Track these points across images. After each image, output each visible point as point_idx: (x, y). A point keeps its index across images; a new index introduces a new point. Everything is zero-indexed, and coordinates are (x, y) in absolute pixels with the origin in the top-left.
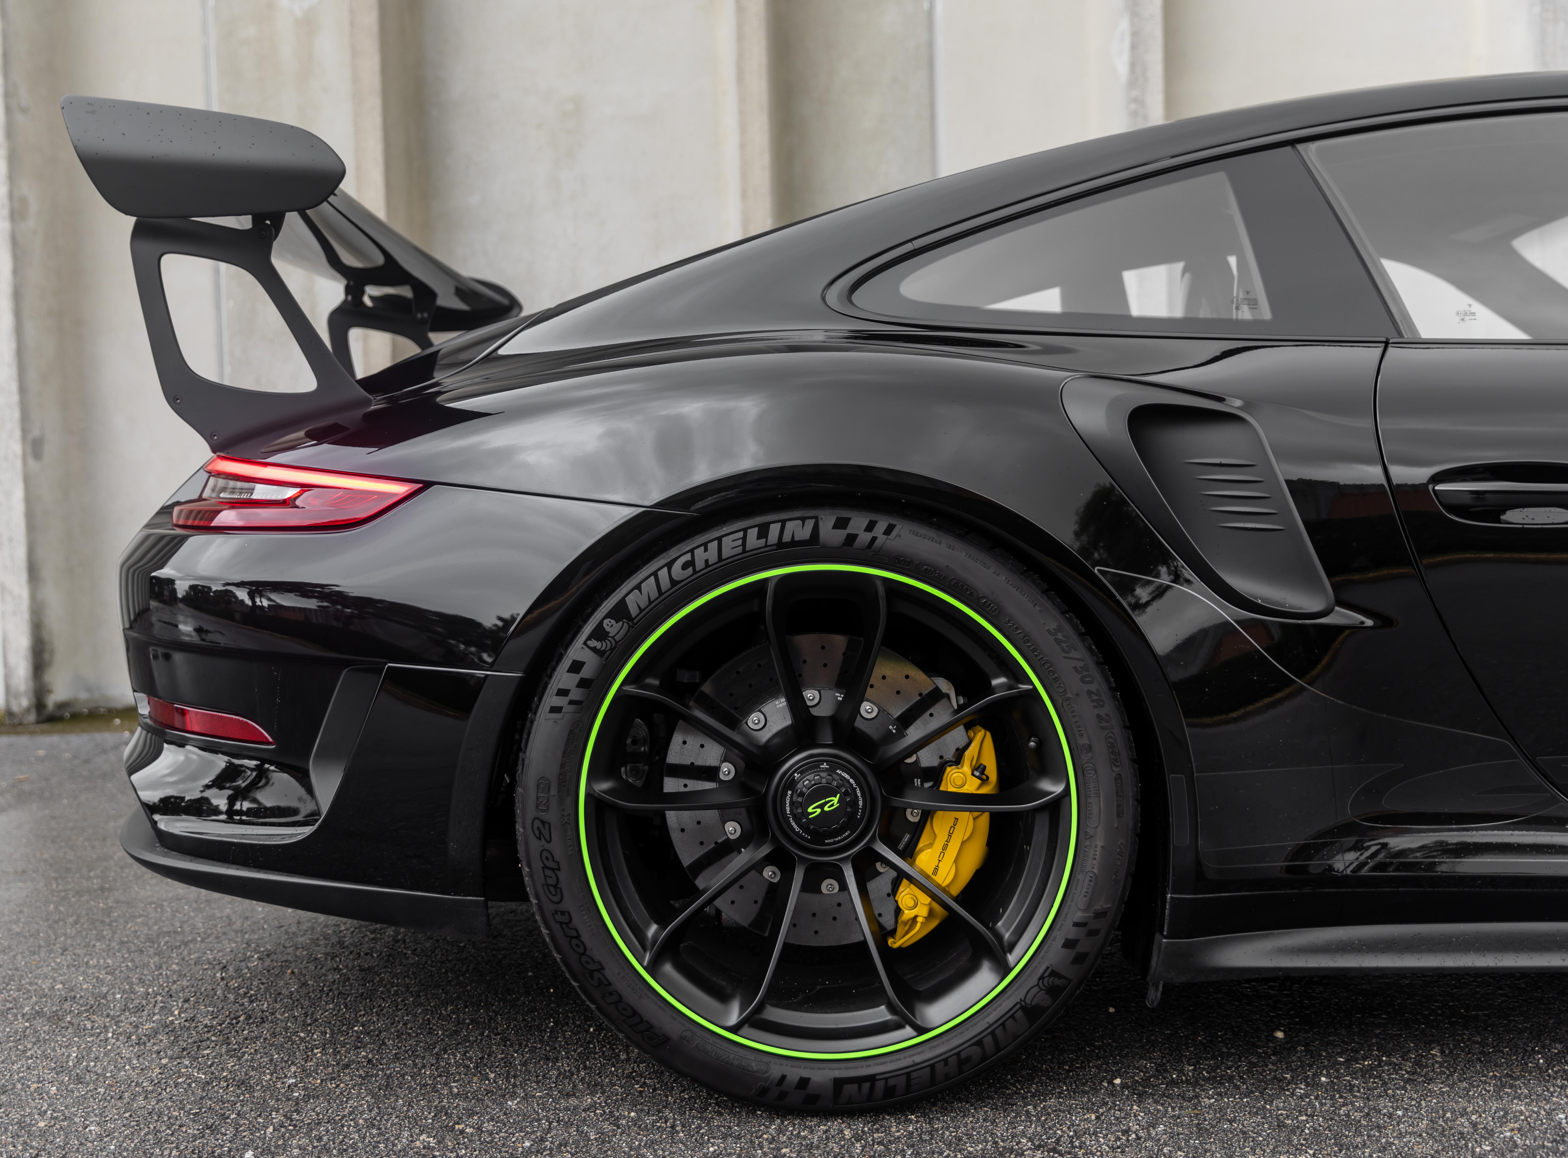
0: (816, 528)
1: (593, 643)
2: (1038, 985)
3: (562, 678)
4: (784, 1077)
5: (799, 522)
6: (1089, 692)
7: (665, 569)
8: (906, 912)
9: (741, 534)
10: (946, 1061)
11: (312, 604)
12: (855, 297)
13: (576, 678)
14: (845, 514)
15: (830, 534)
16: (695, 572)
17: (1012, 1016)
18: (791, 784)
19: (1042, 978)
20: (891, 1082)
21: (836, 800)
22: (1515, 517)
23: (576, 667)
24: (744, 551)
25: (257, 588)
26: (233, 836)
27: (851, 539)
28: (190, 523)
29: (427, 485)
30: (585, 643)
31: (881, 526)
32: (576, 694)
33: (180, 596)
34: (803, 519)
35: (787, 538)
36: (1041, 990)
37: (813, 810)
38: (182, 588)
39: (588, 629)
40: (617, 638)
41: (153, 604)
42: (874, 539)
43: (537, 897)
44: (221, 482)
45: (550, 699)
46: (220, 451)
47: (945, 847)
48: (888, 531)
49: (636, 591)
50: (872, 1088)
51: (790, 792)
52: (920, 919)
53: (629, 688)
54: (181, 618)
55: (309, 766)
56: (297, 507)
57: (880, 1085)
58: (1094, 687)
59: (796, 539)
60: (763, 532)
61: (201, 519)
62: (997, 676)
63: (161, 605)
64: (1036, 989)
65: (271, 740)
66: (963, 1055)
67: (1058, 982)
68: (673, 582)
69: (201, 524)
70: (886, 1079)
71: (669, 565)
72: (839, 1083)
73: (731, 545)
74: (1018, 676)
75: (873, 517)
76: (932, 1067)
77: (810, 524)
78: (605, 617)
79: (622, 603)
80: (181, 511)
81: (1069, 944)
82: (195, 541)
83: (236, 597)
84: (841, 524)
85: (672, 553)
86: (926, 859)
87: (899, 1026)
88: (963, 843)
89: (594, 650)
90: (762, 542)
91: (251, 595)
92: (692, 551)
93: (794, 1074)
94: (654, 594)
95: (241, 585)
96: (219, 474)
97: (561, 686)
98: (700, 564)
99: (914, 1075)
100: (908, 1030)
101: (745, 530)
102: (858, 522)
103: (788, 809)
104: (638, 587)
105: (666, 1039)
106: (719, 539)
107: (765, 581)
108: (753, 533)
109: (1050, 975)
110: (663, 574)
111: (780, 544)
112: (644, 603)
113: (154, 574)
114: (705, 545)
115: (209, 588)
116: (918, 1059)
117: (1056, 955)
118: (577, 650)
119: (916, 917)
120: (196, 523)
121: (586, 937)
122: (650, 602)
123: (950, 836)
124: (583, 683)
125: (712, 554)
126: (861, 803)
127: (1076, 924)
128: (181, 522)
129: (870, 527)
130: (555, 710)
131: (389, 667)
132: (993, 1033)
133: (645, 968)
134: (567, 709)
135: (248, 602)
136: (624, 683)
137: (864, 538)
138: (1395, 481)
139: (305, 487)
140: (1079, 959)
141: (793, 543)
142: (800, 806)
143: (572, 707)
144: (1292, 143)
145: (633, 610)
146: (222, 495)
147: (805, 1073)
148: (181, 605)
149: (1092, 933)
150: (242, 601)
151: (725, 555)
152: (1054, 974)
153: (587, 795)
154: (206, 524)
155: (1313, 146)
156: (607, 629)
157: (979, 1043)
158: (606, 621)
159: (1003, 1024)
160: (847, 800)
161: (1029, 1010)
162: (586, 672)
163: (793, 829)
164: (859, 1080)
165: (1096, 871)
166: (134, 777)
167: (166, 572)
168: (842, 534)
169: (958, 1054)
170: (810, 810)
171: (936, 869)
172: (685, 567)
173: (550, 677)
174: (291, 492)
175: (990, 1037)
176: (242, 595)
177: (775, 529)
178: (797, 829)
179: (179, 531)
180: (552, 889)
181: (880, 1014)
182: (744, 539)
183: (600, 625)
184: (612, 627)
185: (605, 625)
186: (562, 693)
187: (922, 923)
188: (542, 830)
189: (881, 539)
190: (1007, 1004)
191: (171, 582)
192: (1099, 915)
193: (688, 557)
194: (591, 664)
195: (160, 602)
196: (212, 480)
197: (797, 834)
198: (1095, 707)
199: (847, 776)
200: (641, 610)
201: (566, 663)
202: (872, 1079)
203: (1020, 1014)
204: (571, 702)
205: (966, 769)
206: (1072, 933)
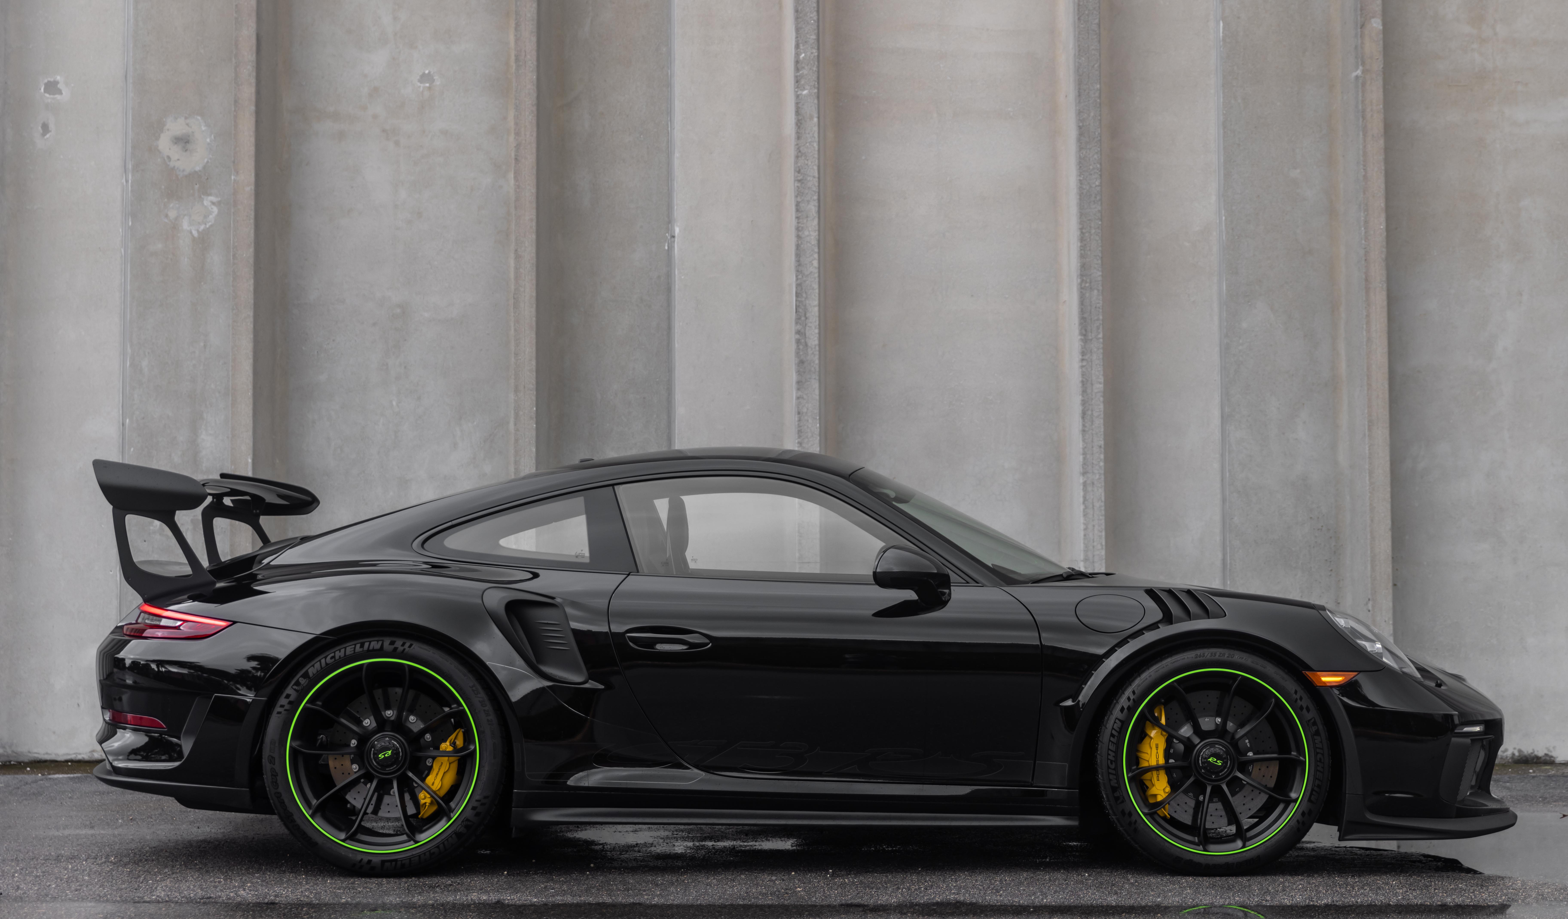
0: (382, 645)
1: (295, 687)
2: (461, 824)
3: (283, 701)
4: (362, 859)
5: (376, 642)
6: (484, 710)
7: (324, 659)
8: (422, 801)
9: (353, 646)
10: (425, 853)
11: (185, 671)
12: (426, 545)
13: (287, 700)
14: (394, 639)
15: (387, 646)
16: (335, 660)
17: (451, 836)
18: (373, 746)
19: (463, 821)
20: (403, 862)
21: (390, 752)
22: (660, 647)
23: (288, 696)
24: (354, 653)
25: (160, 663)
26: (147, 766)
27: (396, 649)
28: (132, 634)
29: (234, 623)
30: (292, 687)
31: (408, 644)
32: (287, 707)
33: (127, 665)
34: (378, 641)
35: (371, 648)
36: (462, 826)
37: (381, 756)
38: (128, 663)
39: (293, 682)
40: (304, 685)
41: (115, 670)
42: (404, 649)
43: (269, 788)
44: (147, 616)
45: (278, 709)
46: (147, 602)
47: (437, 774)
48: (410, 646)
49: (312, 667)
50: (396, 864)
51: (373, 749)
52: (427, 804)
53: (308, 705)
54: (127, 677)
55: (181, 735)
56: (181, 630)
57: (399, 863)
58: (486, 708)
59: (375, 648)
60: (362, 646)
61: (137, 633)
62: (454, 704)
63: (119, 670)
64: (460, 826)
65: (165, 727)
66: (432, 852)
67: (469, 823)
68: (327, 664)
69: (138, 635)
70: (402, 861)
71: (326, 658)
72: (383, 862)
73: (349, 650)
74: (460, 705)
75: (405, 640)
76: (419, 856)
77: (380, 643)
78: (300, 677)
79: (307, 672)
80: (128, 628)
81: (474, 808)
82: (134, 642)
83: (151, 667)
84: (392, 643)
85: (327, 653)
86: (430, 780)
87: (410, 841)
88: (444, 773)
89: (295, 690)
90: (361, 649)
91: (158, 667)
92: (335, 652)
93: (366, 859)
94: (319, 668)
95: (153, 661)
96: (145, 612)
97: (281, 704)
98: (337, 657)
99: (412, 859)
100: (412, 842)
101: (355, 645)
102: (399, 643)
103: (372, 756)
104: (313, 666)
105: (316, 844)
106: (345, 648)
107: (363, 665)
108: (358, 646)
109: (466, 820)
110: (323, 661)
111: (368, 650)
112: (315, 672)
113: (116, 656)
114: (340, 650)
115: (140, 663)
116: (414, 853)
117: (470, 813)
118: (289, 690)
119: (426, 803)
120: (135, 634)
121: (286, 801)
122: (318, 671)
123: (439, 769)
124: (290, 703)
125: (342, 654)
126: (401, 754)
127: (477, 801)
128: (128, 633)
129: (403, 645)
130: (279, 713)
131: (215, 696)
132: (443, 843)
133: (310, 816)
134: (284, 712)
135: (156, 669)
136: (306, 703)
137: (401, 649)
138: (612, 631)
139: (185, 621)
140: (477, 815)
141: (374, 650)
142: (376, 754)
143: (286, 712)
144: (613, 485)
145: (311, 675)
146: (147, 621)
147: (370, 858)
148: (127, 670)
149: (482, 804)
150: (154, 669)
151: (347, 654)
152: (467, 820)
153: (290, 747)
154: (140, 635)
155: (622, 487)
156: (300, 681)
157: (438, 847)
158: (300, 679)
159: (447, 840)
160: (395, 753)
161: (458, 834)
162: (292, 698)
163: (374, 764)
164: (391, 861)
165: (485, 780)
166: (103, 745)
167: (121, 655)
168: (392, 647)
169: (430, 851)
170: (380, 756)
171: (433, 784)
172: (332, 658)
173: (278, 700)
174: (179, 623)
175: (442, 845)
176: (154, 666)
177: (366, 645)
178: (375, 764)
179: (127, 638)
180: (274, 784)
181: (404, 837)
182: (355, 648)
183: (298, 680)
184: (303, 681)
185: (300, 680)
186: (282, 706)
187: (428, 806)
188: (272, 760)
189: (407, 649)
190: (449, 832)
191: (123, 660)
192: (485, 797)
193: (333, 655)
194: (293, 695)
195: (118, 669)
196: (142, 614)
197: (375, 766)
198: (486, 716)
199: (396, 743)
200: (314, 675)
201: (284, 695)
202: (396, 860)
203: (454, 836)
204: (285, 710)
205: (448, 743)
206: (475, 804)
